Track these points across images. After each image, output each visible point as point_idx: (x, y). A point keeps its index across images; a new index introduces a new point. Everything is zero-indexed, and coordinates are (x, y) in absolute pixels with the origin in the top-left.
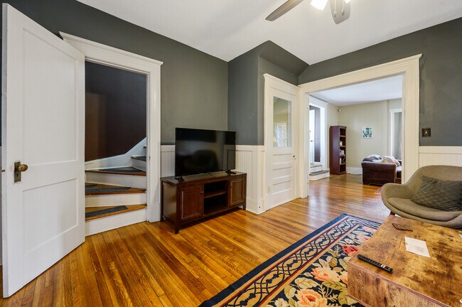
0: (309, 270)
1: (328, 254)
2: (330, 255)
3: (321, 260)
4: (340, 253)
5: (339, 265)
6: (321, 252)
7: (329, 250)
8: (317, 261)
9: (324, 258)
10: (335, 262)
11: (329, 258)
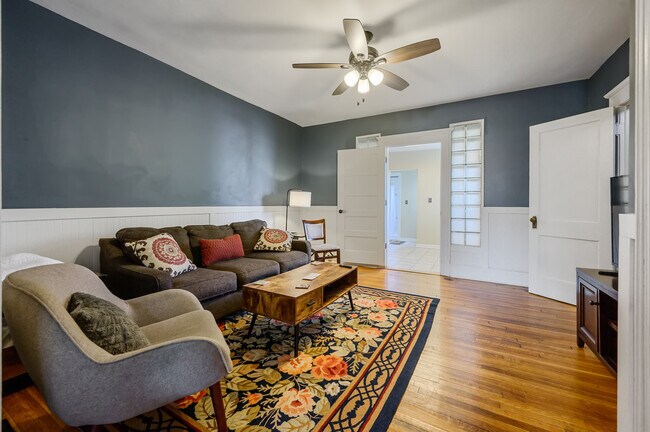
0: (384, 334)
1: (368, 356)
2: (365, 355)
3: (375, 345)
4: (353, 360)
5: (356, 344)
6: (376, 358)
7: (366, 362)
8: (379, 343)
9: (372, 349)
10: (360, 346)
11: (366, 350)
